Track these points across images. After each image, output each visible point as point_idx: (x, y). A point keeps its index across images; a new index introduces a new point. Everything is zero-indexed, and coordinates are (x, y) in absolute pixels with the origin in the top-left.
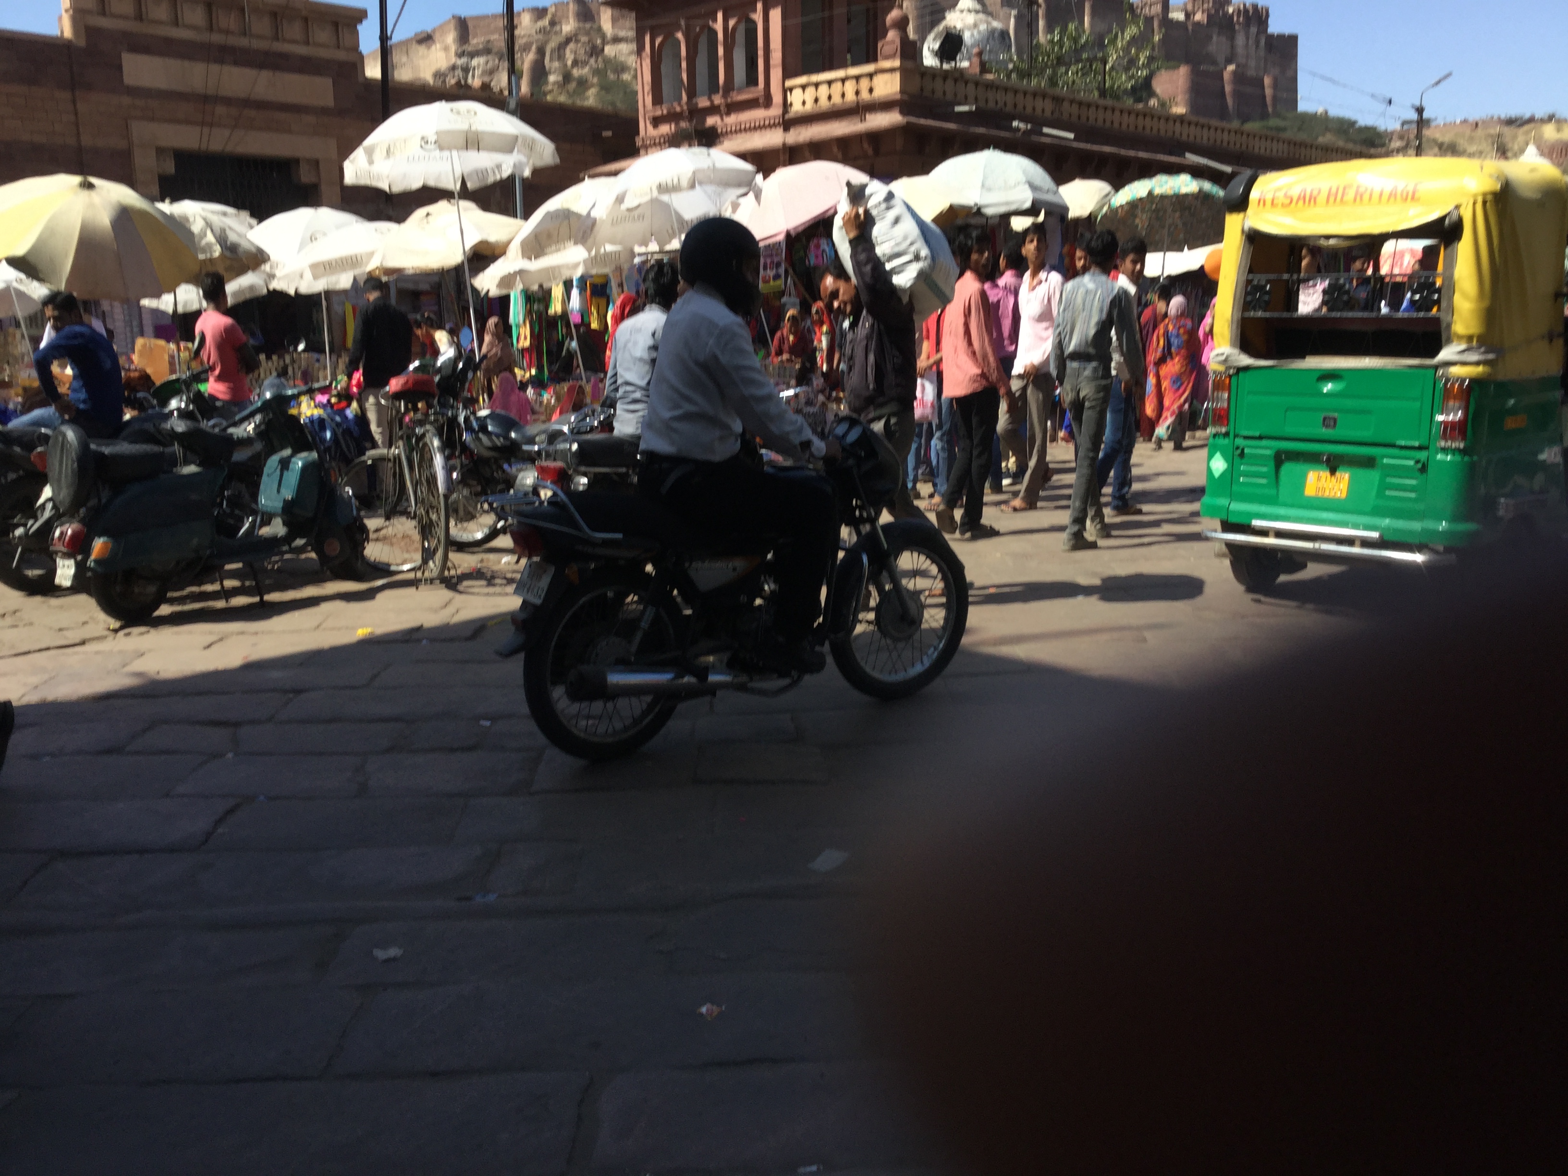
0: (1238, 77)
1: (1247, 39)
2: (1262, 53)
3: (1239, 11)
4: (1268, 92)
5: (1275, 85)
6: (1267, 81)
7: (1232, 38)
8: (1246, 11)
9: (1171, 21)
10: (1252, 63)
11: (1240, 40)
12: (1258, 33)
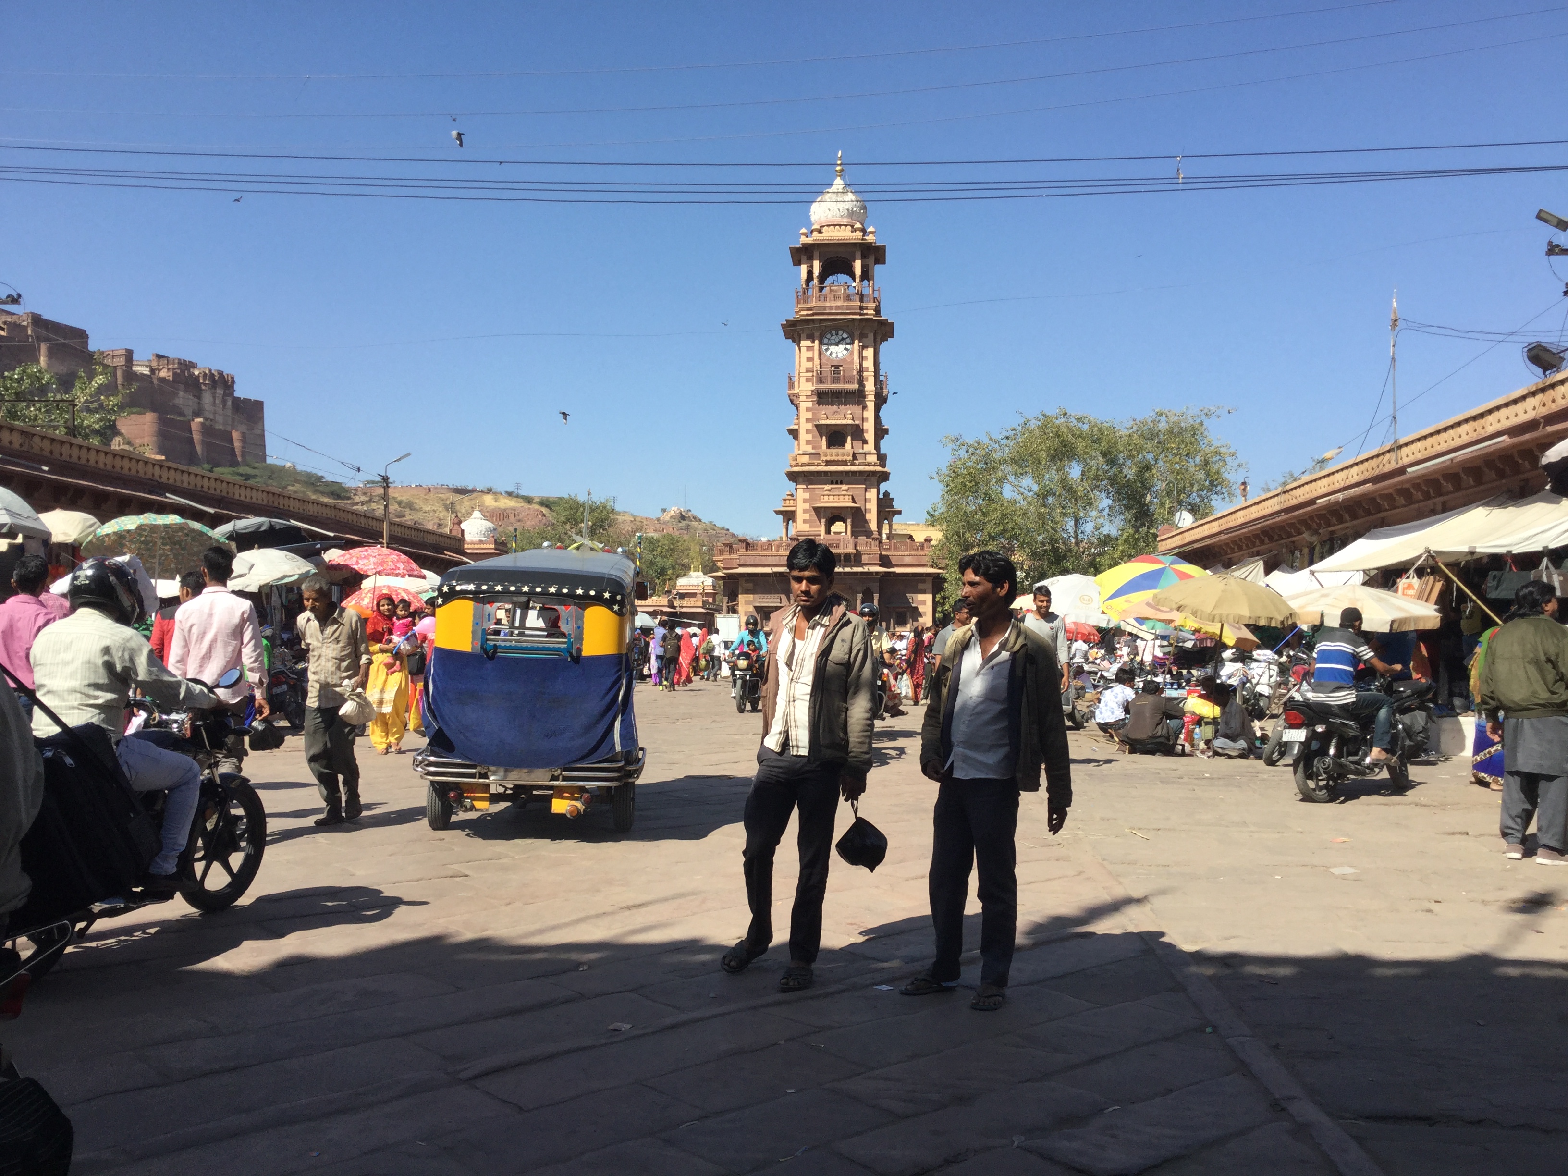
0: (207, 430)
1: (214, 398)
2: (229, 412)
3: (205, 375)
4: (237, 444)
5: (244, 440)
6: (235, 435)
7: (199, 396)
8: (212, 375)
9: (135, 373)
10: (220, 419)
11: (207, 398)
12: (225, 395)
